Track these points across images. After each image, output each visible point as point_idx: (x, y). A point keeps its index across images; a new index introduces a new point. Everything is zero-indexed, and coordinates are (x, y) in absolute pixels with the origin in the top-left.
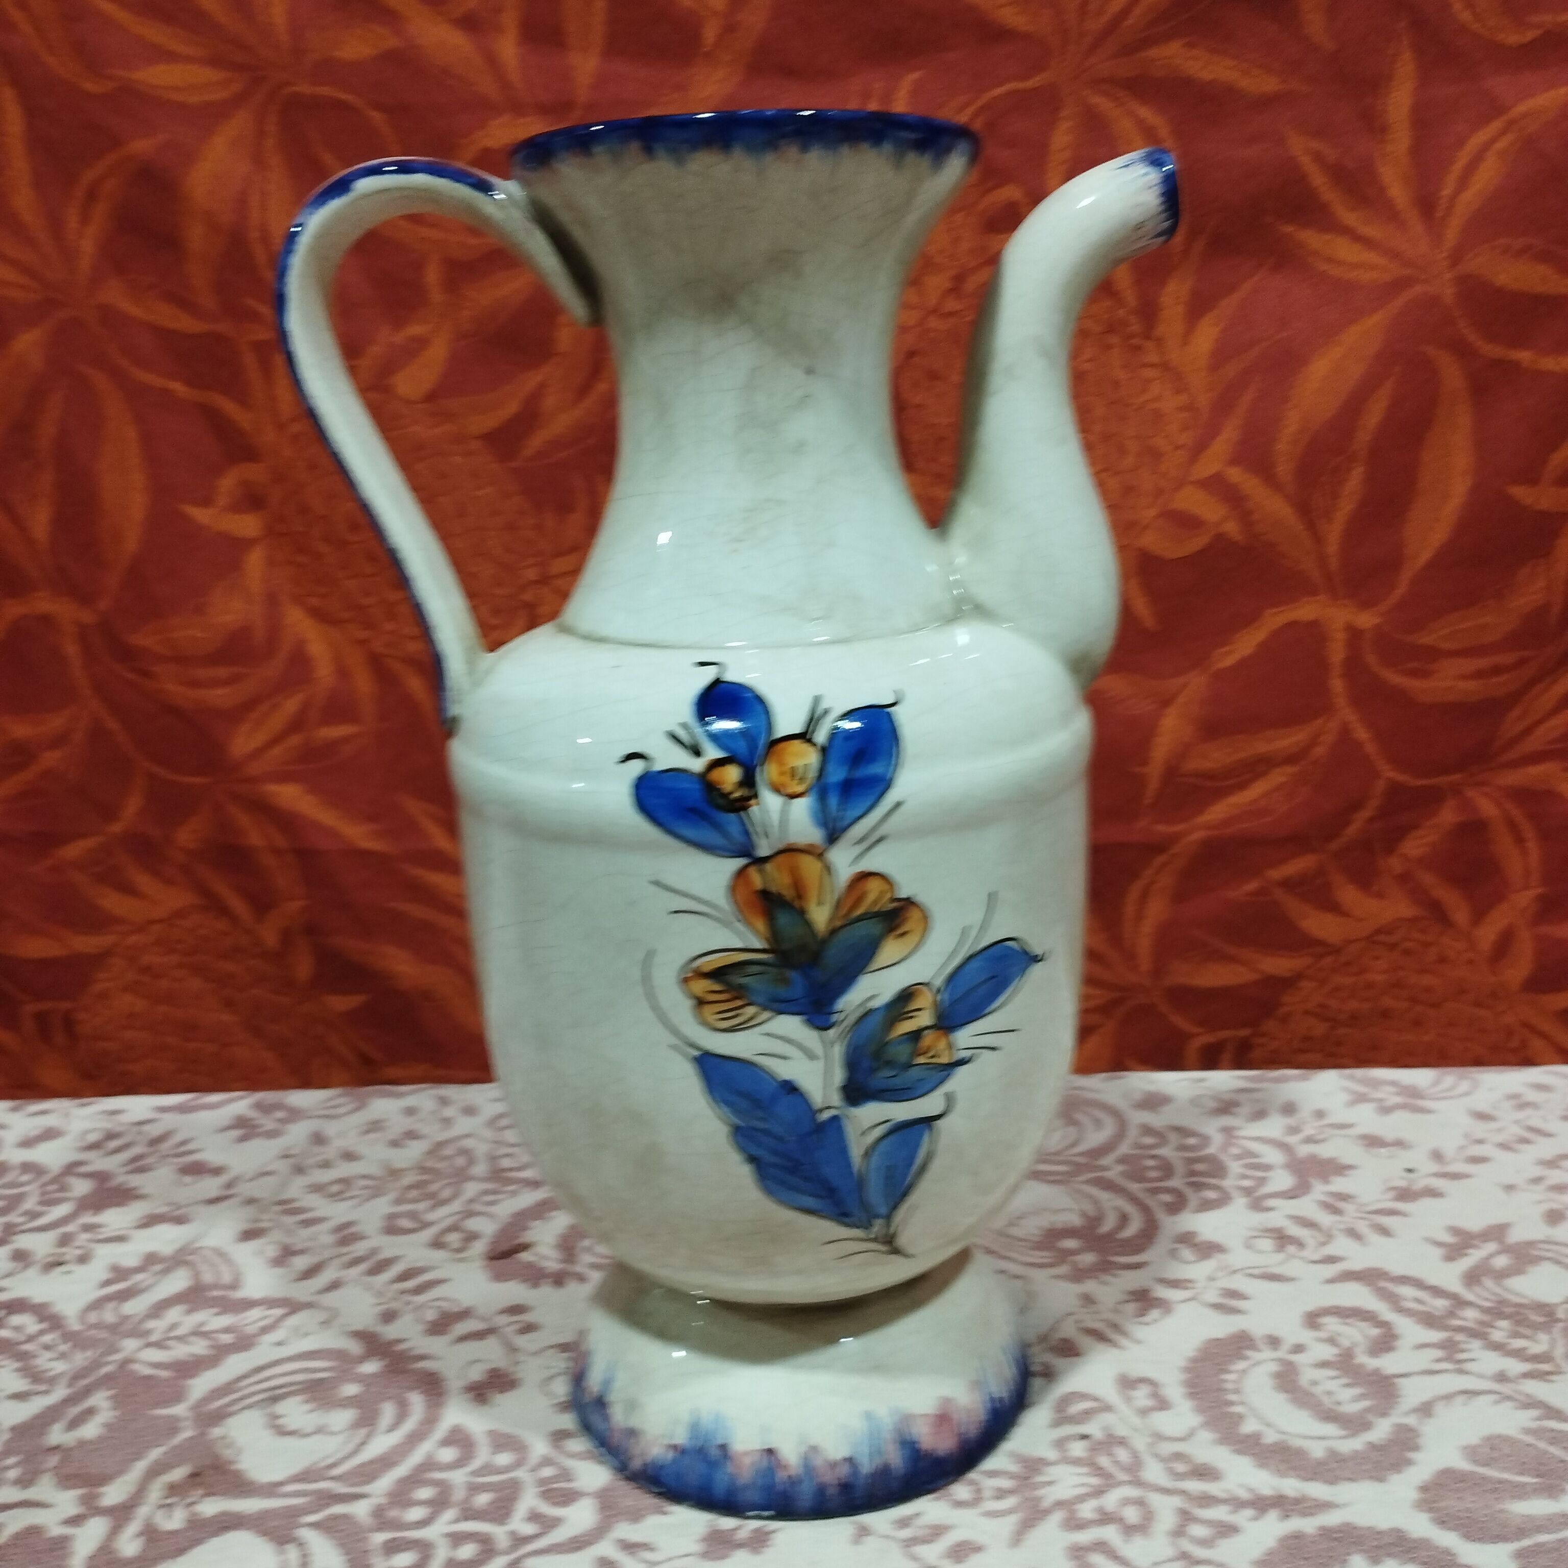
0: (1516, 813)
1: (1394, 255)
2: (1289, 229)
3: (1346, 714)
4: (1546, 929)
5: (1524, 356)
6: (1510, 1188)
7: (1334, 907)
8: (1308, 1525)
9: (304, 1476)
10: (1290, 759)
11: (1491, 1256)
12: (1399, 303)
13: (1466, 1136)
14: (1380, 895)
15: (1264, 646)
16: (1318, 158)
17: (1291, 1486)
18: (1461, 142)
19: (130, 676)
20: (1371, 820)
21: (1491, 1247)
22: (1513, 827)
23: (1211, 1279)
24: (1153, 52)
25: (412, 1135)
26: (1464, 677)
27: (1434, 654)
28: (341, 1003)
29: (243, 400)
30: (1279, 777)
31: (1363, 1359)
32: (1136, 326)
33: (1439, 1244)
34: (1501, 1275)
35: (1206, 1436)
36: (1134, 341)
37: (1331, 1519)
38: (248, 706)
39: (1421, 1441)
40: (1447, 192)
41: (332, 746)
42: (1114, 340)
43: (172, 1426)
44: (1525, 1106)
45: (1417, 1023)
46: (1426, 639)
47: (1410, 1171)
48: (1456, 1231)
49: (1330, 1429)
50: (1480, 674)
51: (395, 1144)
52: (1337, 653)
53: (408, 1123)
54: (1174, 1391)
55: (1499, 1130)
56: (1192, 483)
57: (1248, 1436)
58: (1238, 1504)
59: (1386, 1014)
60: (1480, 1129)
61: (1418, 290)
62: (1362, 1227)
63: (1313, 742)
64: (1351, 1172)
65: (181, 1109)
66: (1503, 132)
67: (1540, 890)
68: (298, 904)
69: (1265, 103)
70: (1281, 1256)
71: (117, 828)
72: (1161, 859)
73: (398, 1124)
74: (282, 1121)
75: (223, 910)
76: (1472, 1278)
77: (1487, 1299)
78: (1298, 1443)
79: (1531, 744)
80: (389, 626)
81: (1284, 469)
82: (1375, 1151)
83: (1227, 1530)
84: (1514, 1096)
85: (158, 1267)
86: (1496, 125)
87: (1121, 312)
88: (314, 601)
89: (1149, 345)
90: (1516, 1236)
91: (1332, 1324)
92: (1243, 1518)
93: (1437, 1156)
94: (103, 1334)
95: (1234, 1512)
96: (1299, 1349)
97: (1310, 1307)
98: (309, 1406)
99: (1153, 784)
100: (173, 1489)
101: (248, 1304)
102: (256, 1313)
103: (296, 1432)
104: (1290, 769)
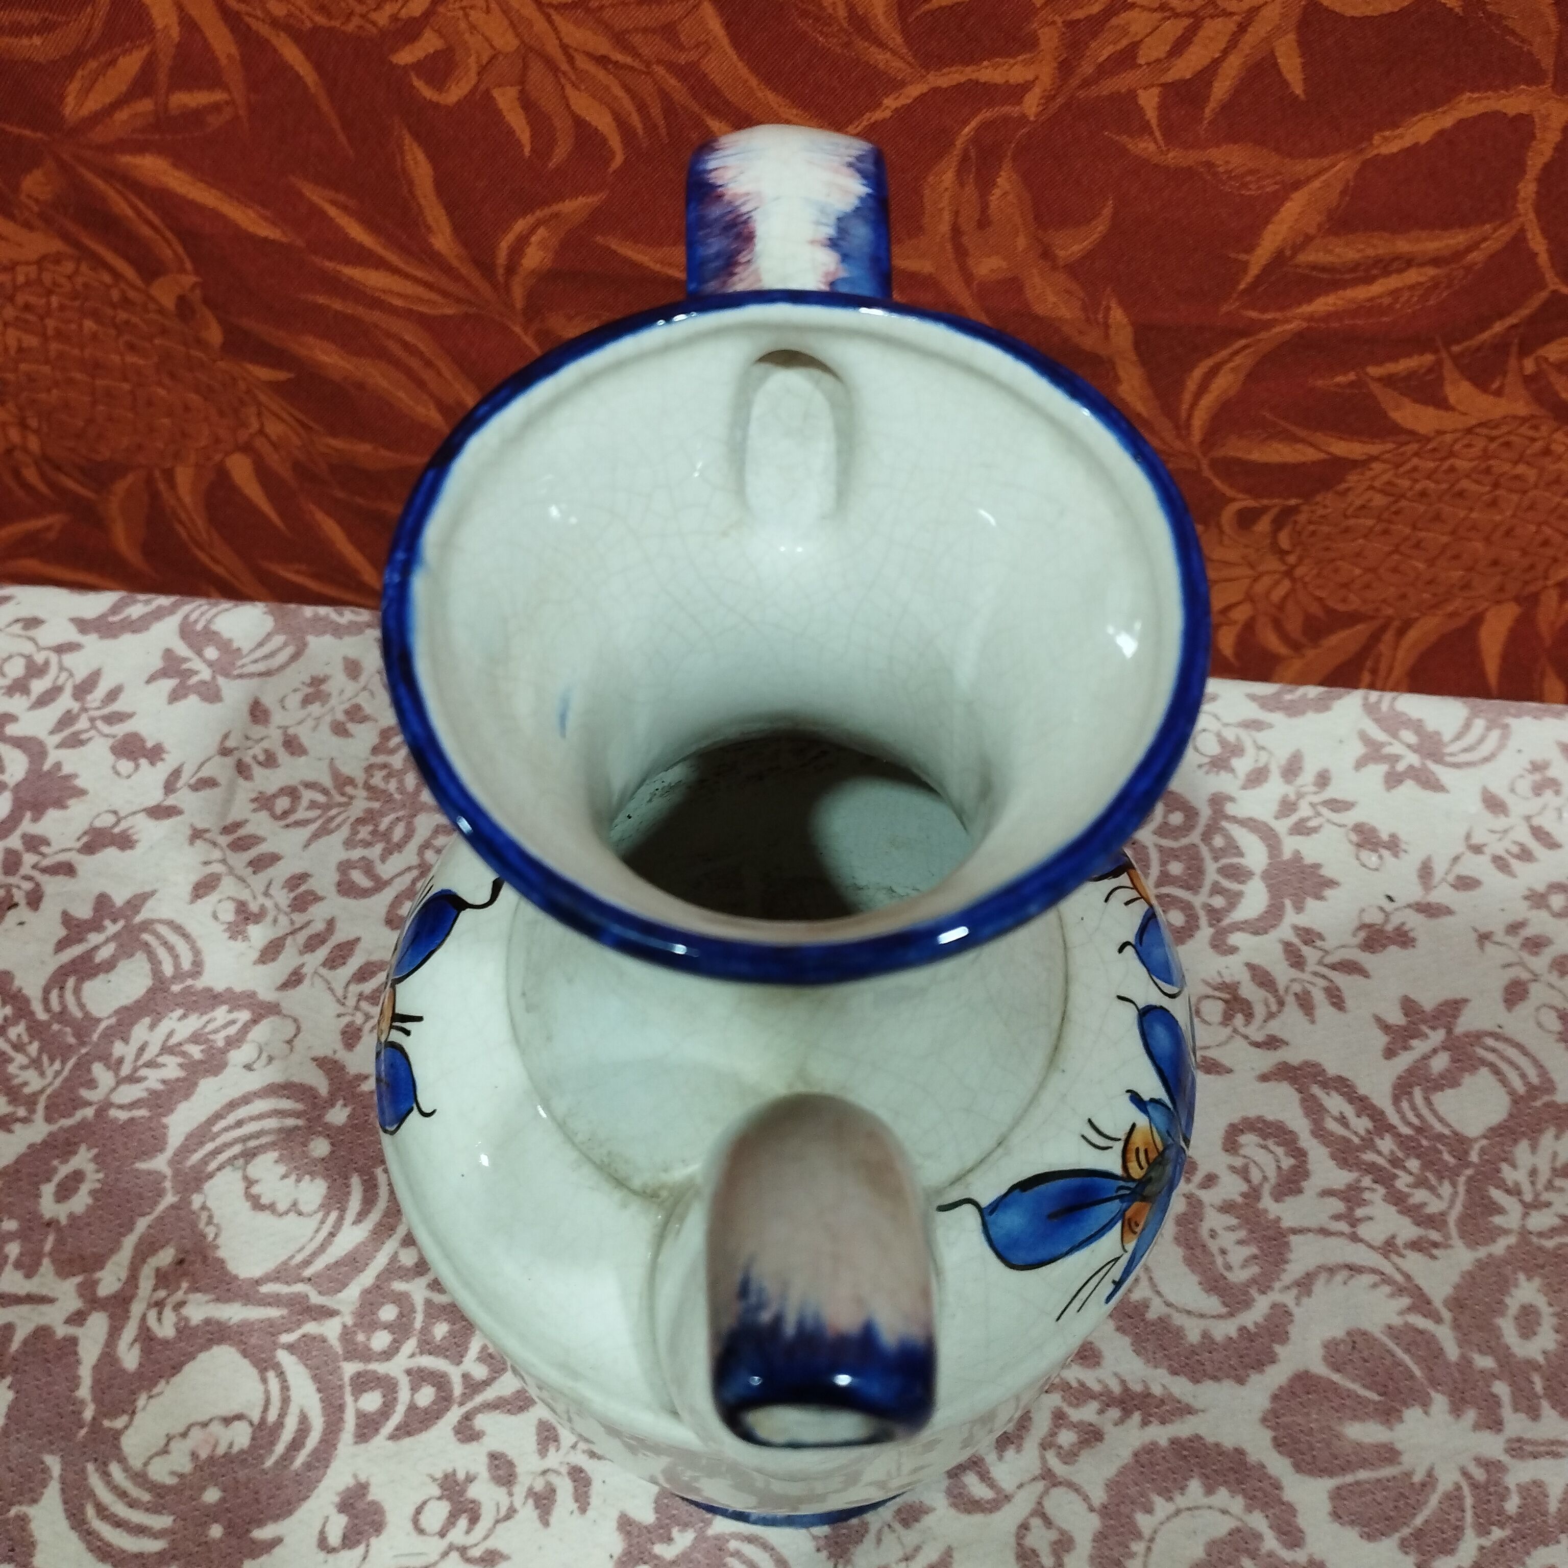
3: (1526, 220)
6: (1484, 938)
7: (1438, 402)
8: (1163, 1435)
9: (281, 1274)
10: (1436, 262)
11: (1435, 1051)
13: (1468, 835)
14: (1498, 393)
17: (1160, 1381)
20: (1514, 327)
21: (1437, 1038)
25: (357, 715)
28: (263, 373)
30: (1412, 276)
31: (1266, 1201)
33: (1387, 1028)
34: (1433, 1086)
37: (1183, 1429)
39: (1293, 1330)
41: (196, 117)
43: (157, 1187)
44: (1543, 785)
47: (1390, 898)
48: (1408, 1005)
49: (1213, 1304)
51: (340, 729)
52: (1540, 155)
53: (350, 692)
55: (1504, 832)
57: (1136, 1308)
58: (1108, 1400)
60: (1483, 827)
62: (1317, 992)
63: (1474, 246)
64: (1329, 892)
68: (192, 279)
70: (1226, 1032)
73: (341, 693)
74: (216, 669)
75: (100, 263)
76: (1403, 1085)
77: (1408, 1123)
78: (1178, 1320)
82: (1364, 856)
83: (1093, 1436)
84: (1539, 766)
85: (112, 926)
90: (1466, 1023)
91: (1249, 1145)
92: (1108, 1419)
93: (1425, 871)
94: (70, 1036)
95: (1102, 1411)
96: (1210, 1181)
97: (1235, 1117)
98: (282, 1169)
99: (1254, 271)
100: (163, 1279)
101: (213, 999)
102: (221, 1014)
103: (271, 1208)
104: (1431, 271)
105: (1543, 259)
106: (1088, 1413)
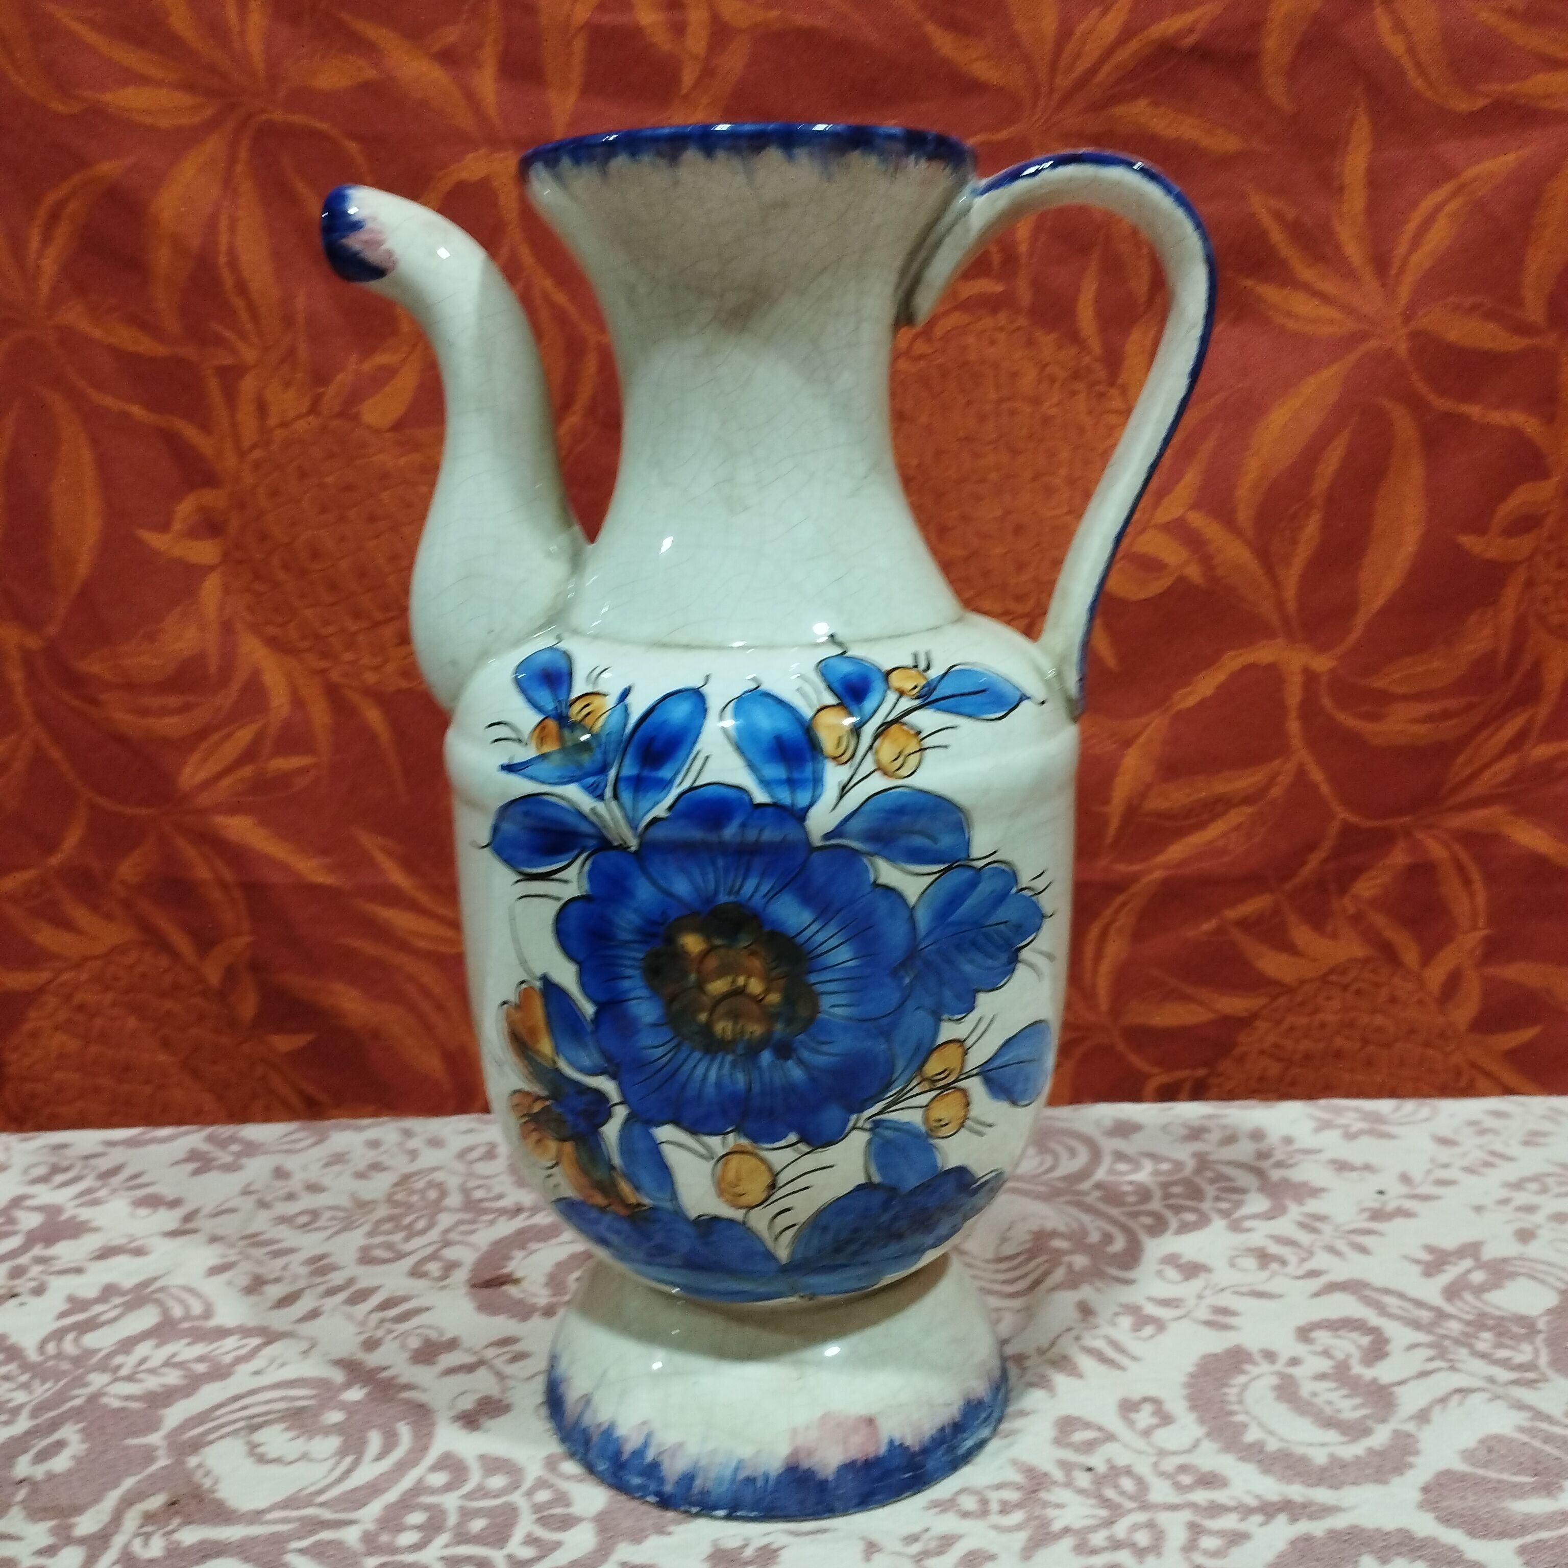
0: (1464, 856)
1: (1349, 310)
2: (1248, 283)
3: (1302, 755)
4: (1490, 971)
5: (1474, 411)
6: (1479, 1209)
7: (1289, 948)
8: (1318, 1528)
9: (288, 1503)
10: (1248, 800)
11: (1469, 1271)
12: (1353, 357)
13: (1432, 1160)
14: (1334, 936)
15: (1221, 688)
16: (1278, 216)
17: (1297, 1492)
18: (1414, 204)
19: (76, 703)
20: (1325, 861)
21: (1467, 1263)
22: (1461, 869)
23: (1200, 1297)
24: (1120, 110)
25: (376, 1167)
26: (1415, 721)
27: (1385, 698)
28: (284, 1043)
29: (205, 427)
30: (1236, 817)
31: (1357, 1369)
32: (1100, 373)
33: (1417, 1262)
34: (1479, 1290)
35: (1208, 1446)
36: (1100, 388)
37: (1339, 1522)
38: (201, 734)
39: (1421, 1446)
40: (1401, 249)
41: (285, 779)
42: (1080, 386)
43: (148, 1455)
44: (1483, 1132)
45: (1369, 1063)
46: (1379, 683)
47: (1381, 1193)
48: (1430, 1249)
49: (1332, 1436)
50: (1429, 718)
51: (360, 1175)
52: (1294, 695)
53: (371, 1156)
54: (1177, 1405)
55: (1464, 1155)
56: (1155, 526)
57: (1251, 1446)
58: (1246, 1511)
59: (1339, 1054)
60: (1444, 1154)
61: (1373, 344)
62: (1341, 1245)
63: (1271, 782)
64: (1324, 1195)
65: (130, 1143)
66: (1454, 195)
67: (1486, 932)
68: (246, 939)
69: (1226, 162)
70: (1264, 1275)
71: (54, 861)
72: (1120, 899)
73: (362, 1157)
74: (238, 1155)
75: (164, 946)
76: (1452, 1292)
77: (1468, 1313)
78: (1300, 1450)
79: (1478, 788)
80: (348, 656)
81: (1244, 515)
82: (1347, 1174)
83: (1237, 1538)
84: (1472, 1123)
85: (118, 1300)
86: (1447, 188)
87: (1087, 360)
88: (271, 630)
89: (1114, 392)
90: (1488, 1254)
91: (1323, 1338)
92: (1253, 1523)
93: (1405, 1179)
94: (65, 1366)
95: (1242, 1520)
96: (1294, 1362)
97: (1302, 1322)
98: (291, 1434)
99: (1115, 823)
100: (149, 1518)
101: (222, 1333)
102: (231, 1342)
103: (277, 1461)
104: (1248, 810)
105: (1325, 789)
106: (1229, 1522)
